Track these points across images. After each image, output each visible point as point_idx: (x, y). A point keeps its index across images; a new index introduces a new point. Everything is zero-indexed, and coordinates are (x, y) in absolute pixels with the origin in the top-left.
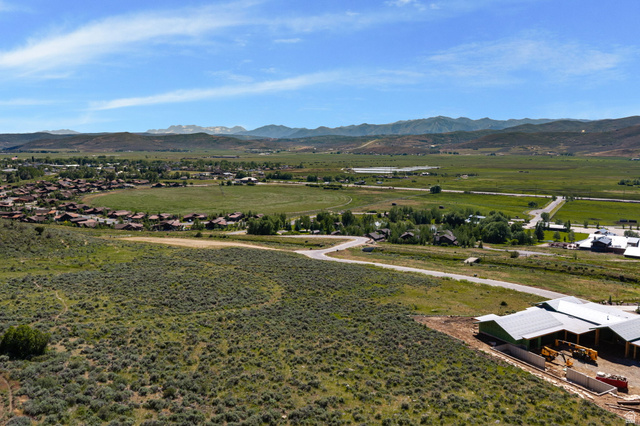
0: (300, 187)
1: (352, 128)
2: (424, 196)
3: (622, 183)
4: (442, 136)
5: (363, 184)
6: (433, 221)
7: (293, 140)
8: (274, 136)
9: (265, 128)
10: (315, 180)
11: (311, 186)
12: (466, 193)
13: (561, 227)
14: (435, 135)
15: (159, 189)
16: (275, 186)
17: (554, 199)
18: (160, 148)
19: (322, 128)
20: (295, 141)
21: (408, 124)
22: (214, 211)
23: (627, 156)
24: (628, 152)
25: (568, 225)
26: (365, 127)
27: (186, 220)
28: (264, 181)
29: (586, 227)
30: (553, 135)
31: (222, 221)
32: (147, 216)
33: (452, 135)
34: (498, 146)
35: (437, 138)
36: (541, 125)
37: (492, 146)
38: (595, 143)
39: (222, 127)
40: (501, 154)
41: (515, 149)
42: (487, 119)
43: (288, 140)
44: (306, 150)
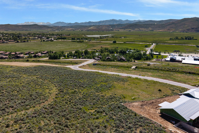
0: (69, 42)
1: (86, 23)
2: (111, 44)
3: (171, 39)
4: (114, 25)
5: (90, 40)
6: (115, 52)
7: (67, 27)
8: (60, 25)
9: (58, 23)
10: (74, 39)
11: (73, 41)
12: (124, 43)
13: (158, 53)
14: (112, 25)
15: (18, 43)
16: (60, 42)
17: (152, 44)
18: (21, 29)
19: (76, 23)
20: (68, 27)
21: (103, 22)
22: (37, 51)
23: (169, 31)
24: (169, 30)
25: (160, 53)
26: (90, 22)
27: (26, 54)
28: (57, 40)
29: (165, 53)
30: (147, 25)
31: (40, 54)
32: (10, 53)
33: (117, 25)
34: (131, 28)
35: (113, 26)
36: (144, 22)
37: (129, 28)
38: (160, 27)
39: (43, 23)
40: (132, 31)
41: (136, 29)
42: (127, 20)
43: (65, 27)
44: (71, 30)
